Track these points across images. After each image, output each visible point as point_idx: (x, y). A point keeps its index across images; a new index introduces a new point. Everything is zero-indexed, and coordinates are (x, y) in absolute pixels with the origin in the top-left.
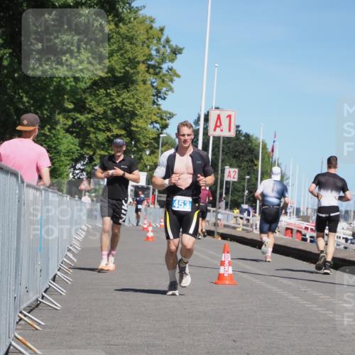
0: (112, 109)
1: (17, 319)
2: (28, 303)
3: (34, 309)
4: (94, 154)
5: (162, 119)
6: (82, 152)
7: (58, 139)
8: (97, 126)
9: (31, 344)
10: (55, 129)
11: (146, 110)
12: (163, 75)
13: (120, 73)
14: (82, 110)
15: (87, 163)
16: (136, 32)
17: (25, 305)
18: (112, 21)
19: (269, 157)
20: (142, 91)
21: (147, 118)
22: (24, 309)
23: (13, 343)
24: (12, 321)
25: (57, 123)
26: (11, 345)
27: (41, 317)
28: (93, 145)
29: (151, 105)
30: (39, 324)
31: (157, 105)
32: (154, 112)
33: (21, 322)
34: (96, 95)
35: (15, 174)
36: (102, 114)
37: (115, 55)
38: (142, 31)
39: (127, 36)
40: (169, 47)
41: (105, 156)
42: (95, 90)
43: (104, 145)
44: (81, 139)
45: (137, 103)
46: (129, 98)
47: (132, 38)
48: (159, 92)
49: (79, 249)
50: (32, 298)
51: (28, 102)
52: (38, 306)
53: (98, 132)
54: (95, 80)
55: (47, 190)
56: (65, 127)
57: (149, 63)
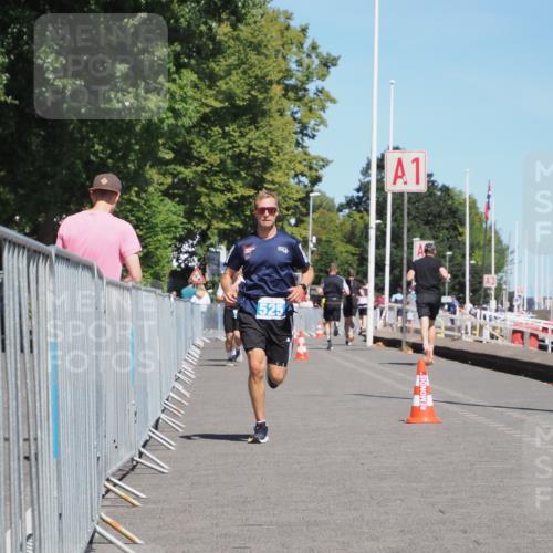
0: (233, 157)
1: (103, 491)
2: (119, 464)
3: (128, 473)
4: (209, 228)
5: (311, 168)
6: (189, 226)
7: (151, 207)
8: (211, 184)
9: (126, 528)
10: (145, 191)
11: (286, 157)
12: (311, 101)
14: (187, 161)
15: (199, 243)
16: (266, 35)
17: (114, 468)
18: (228, 19)
19: (481, 221)
20: (279, 127)
21: (288, 168)
22: (113, 475)
23: (99, 529)
24: (95, 495)
25: (148, 182)
26: (95, 531)
27: (140, 486)
28: (206, 214)
29: (293, 149)
30: (137, 497)
31: (303, 147)
32: (299, 159)
33: (110, 495)
34: (207, 137)
35: (89, 267)
36: (218, 166)
37: (234, 72)
38: (274, 35)
39: (251, 43)
40: (317, 57)
41: (225, 230)
42: (206, 130)
43: (223, 213)
44: (187, 206)
45: (271, 145)
46: (258, 138)
47: (260, 46)
48: (304, 127)
50: (124, 457)
51: (102, 152)
52: (133, 468)
53: (213, 193)
54: (205, 114)
55: (139, 289)
56: (162, 188)
57: (287, 82)
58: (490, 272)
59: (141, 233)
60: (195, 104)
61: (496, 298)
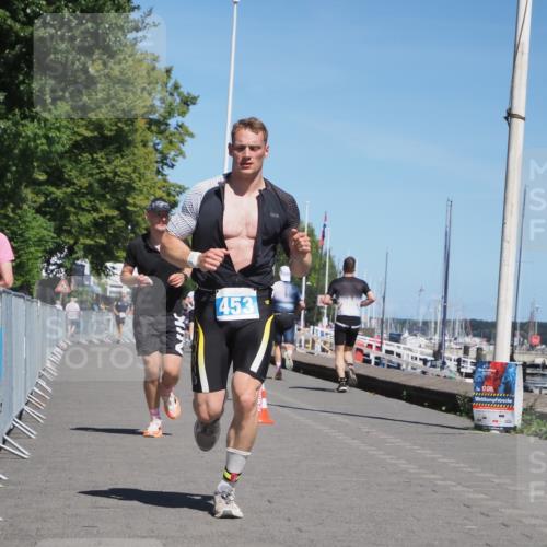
0: (99, 181)
4: (75, 243)
5: (169, 194)
6: (58, 240)
7: (24, 222)
8: (79, 204)
10: (21, 208)
11: (148, 183)
12: (171, 135)
13: (111, 130)
14: (59, 183)
15: (66, 256)
19: (317, 248)
20: (142, 155)
21: (148, 193)
27: (2, 469)
28: (74, 230)
29: (154, 176)
31: (163, 175)
32: (159, 185)
34: (77, 162)
36: (86, 188)
40: (179, 95)
41: (90, 245)
42: (76, 156)
43: (90, 231)
44: (57, 223)
45: (134, 172)
46: (123, 165)
48: (165, 157)
49: (55, 374)
53: (80, 213)
54: (76, 141)
55: (9, 293)
56: (35, 205)
57: (151, 117)
58: (323, 294)
59: (15, 245)
60: (68, 132)
61: (328, 316)
